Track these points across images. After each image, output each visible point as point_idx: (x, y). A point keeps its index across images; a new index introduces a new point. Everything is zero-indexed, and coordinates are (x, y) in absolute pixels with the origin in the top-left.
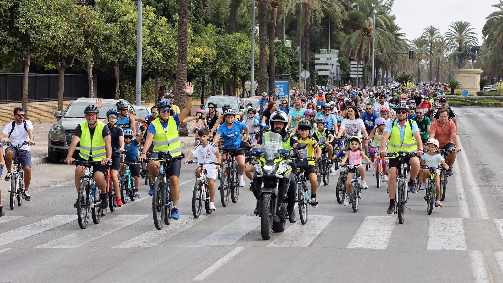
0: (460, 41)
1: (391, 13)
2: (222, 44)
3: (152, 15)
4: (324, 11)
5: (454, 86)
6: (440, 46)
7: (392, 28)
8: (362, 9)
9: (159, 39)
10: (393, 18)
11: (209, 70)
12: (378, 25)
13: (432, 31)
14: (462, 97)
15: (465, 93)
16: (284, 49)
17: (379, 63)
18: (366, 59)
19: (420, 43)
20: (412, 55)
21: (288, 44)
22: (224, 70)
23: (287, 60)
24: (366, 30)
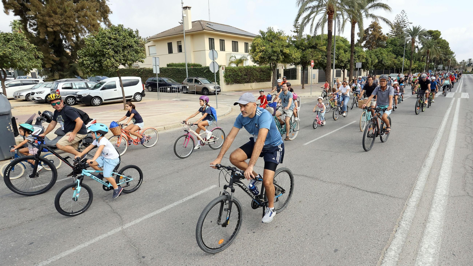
0: (469, 62)
1: (455, 58)
2: (419, 64)
3: (407, 60)
4: (440, 58)
5: (466, 70)
6: (465, 63)
7: (455, 60)
8: (449, 57)
9: (408, 64)
10: (455, 59)
11: (416, 69)
12: (452, 60)
13: (464, 61)
14: (467, 72)
15: (468, 71)
16: (432, 65)
17: (451, 67)
18: (449, 66)
19: (461, 63)
20: (458, 65)
21: (433, 64)
22: (419, 69)
23: (432, 67)
24: (450, 61)
